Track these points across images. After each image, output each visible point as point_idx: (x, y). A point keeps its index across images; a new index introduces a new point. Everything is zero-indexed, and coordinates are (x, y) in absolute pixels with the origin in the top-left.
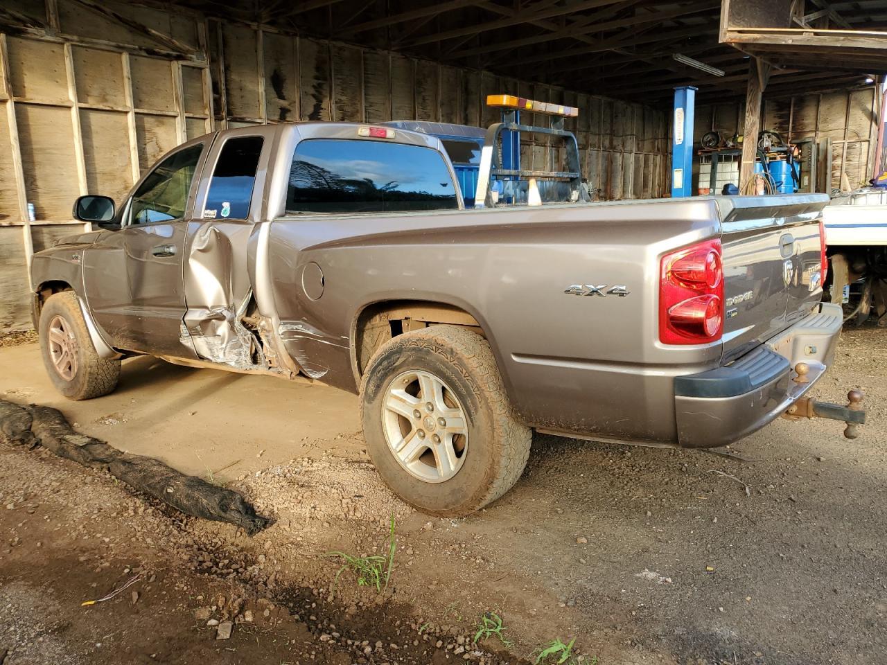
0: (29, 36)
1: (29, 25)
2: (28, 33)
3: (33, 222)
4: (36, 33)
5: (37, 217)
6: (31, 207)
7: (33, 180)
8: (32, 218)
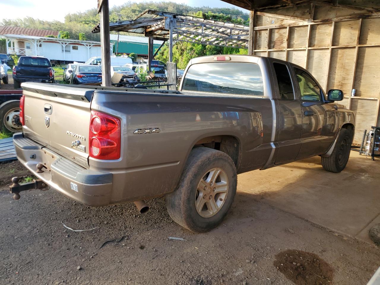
0: (372, 17)
1: (374, 12)
2: (372, 16)
3: (353, 97)
4: (376, 15)
5: (355, 95)
6: (354, 90)
7: (360, 79)
8: (353, 95)
